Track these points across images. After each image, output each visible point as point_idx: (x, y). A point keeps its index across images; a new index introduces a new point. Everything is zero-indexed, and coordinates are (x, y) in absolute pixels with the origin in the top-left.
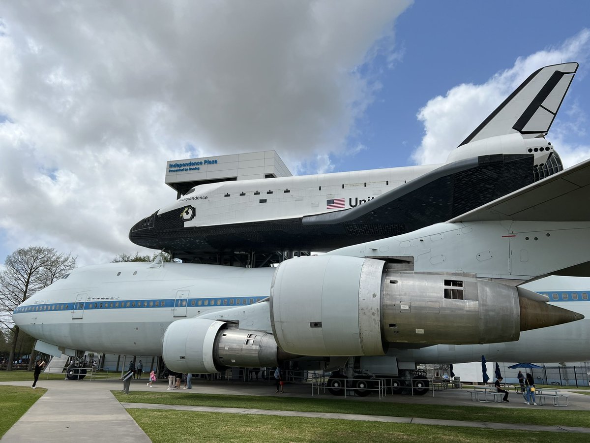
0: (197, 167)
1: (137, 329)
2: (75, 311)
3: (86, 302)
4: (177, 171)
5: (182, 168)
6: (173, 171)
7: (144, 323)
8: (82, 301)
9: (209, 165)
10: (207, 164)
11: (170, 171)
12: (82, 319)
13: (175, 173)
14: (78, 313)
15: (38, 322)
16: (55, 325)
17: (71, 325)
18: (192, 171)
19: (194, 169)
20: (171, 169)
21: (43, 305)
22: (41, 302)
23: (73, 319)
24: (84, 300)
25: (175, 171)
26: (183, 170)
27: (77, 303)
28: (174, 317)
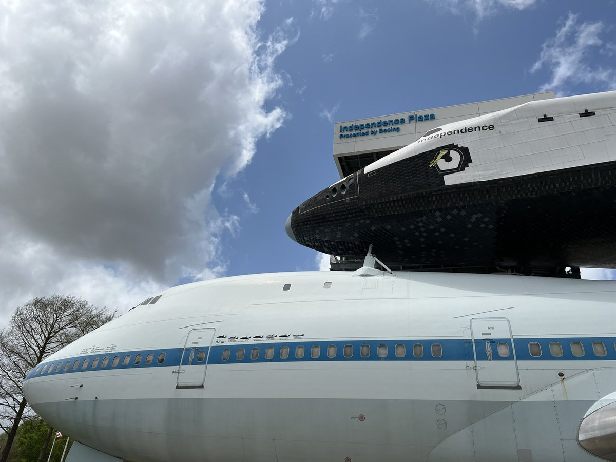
0: (396, 127)
1: (362, 418)
2: (183, 367)
3: (212, 347)
4: (355, 135)
5: (365, 131)
6: (348, 136)
7: (383, 404)
8: (201, 344)
9: (419, 124)
10: (414, 121)
11: (341, 136)
12: (202, 387)
13: (353, 139)
14: (192, 373)
15: (86, 396)
16: (128, 402)
17: (173, 403)
18: (384, 135)
19: (389, 131)
20: (344, 134)
21: (103, 357)
22: (98, 349)
23: (178, 387)
24: (208, 341)
25: (351, 136)
26: (367, 134)
27: (188, 350)
28: (479, 387)
